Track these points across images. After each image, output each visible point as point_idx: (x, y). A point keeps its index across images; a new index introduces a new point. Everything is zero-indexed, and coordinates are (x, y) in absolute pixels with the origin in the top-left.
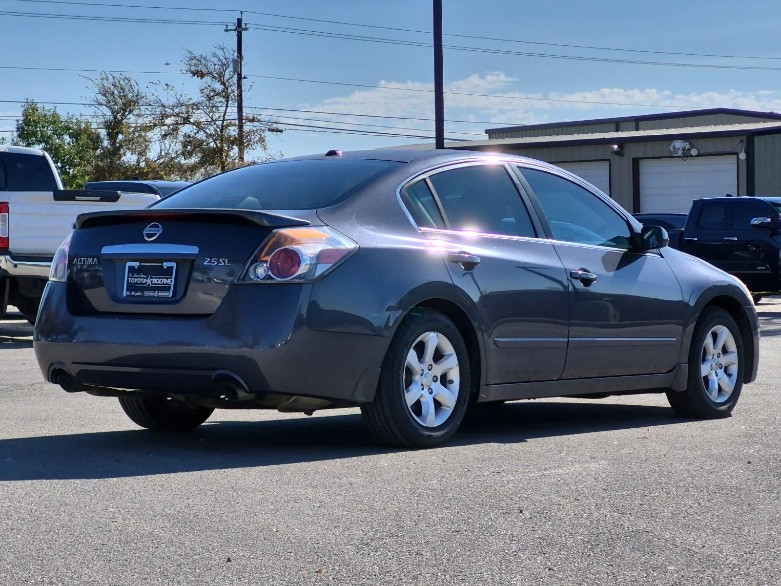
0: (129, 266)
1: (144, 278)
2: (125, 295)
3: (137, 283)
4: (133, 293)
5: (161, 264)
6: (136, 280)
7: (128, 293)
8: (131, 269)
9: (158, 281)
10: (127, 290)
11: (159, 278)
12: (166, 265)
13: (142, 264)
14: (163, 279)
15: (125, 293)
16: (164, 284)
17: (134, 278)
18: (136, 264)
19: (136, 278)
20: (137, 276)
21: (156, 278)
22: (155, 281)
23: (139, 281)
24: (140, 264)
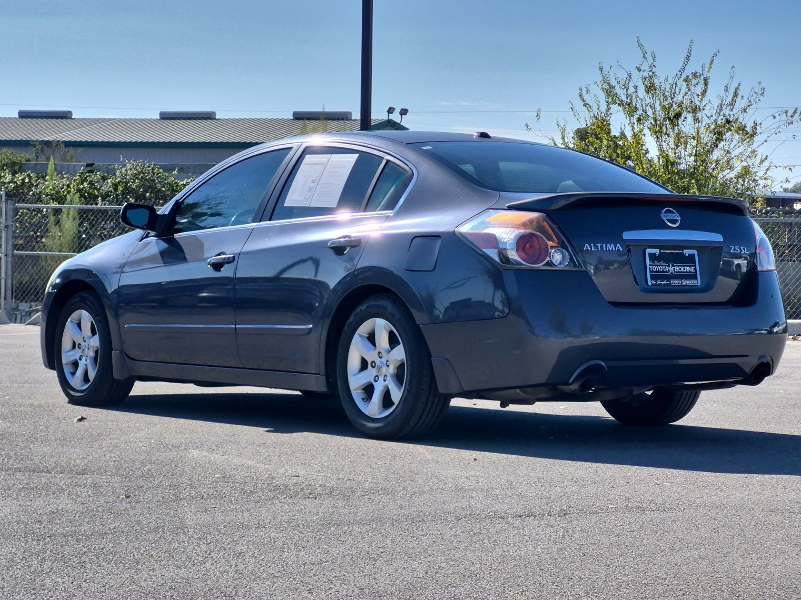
0: (649, 254)
1: (666, 266)
2: (649, 284)
3: (659, 271)
4: (659, 282)
5: (681, 251)
6: (658, 268)
7: (654, 282)
8: (653, 257)
9: (680, 269)
10: (652, 278)
11: (681, 266)
12: (687, 252)
13: (662, 251)
14: (685, 267)
15: (650, 282)
16: (687, 272)
17: (655, 265)
18: (656, 251)
19: (657, 266)
20: (658, 264)
21: (678, 266)
22: (677, 269)
23: (661, 269)
24: (660, 251)
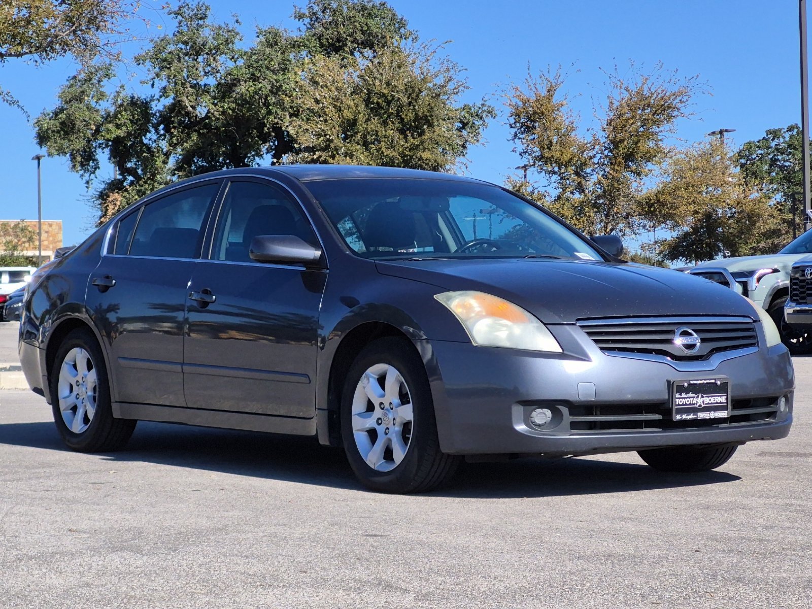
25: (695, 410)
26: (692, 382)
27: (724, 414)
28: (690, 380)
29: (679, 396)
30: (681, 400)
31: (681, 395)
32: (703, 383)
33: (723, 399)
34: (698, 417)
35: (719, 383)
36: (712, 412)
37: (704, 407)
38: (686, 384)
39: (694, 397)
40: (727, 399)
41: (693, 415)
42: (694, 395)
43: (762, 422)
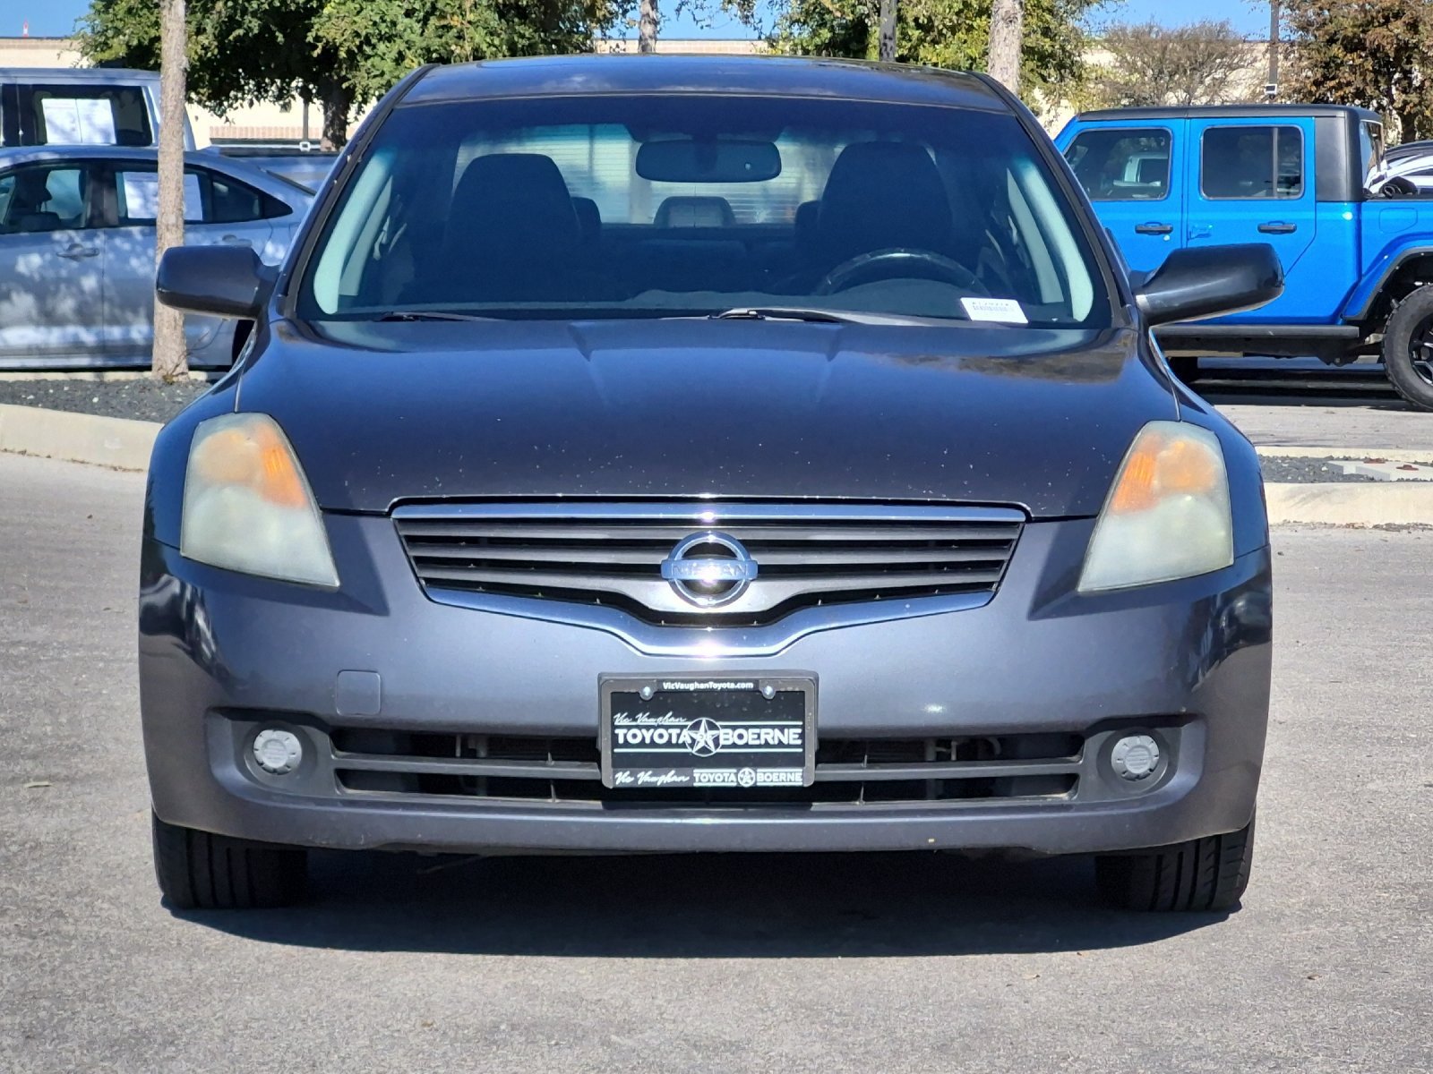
25: (685, 761)
26: (667, 686)
27: (792, 777)
28: (661, 682)
29: (627, 722)
30: (635, 732)
31: (632, 716)
32: (712, 691)
33: (791, 736)
34: (693, 779)
35: (769, 691)
36: (747, 770)
37: (717, 754)
38: (647, 691)
39: (682, 727)
40: (802, 736)
41: (677, 774)
42: (682, 722)
43: (1039, 802)
